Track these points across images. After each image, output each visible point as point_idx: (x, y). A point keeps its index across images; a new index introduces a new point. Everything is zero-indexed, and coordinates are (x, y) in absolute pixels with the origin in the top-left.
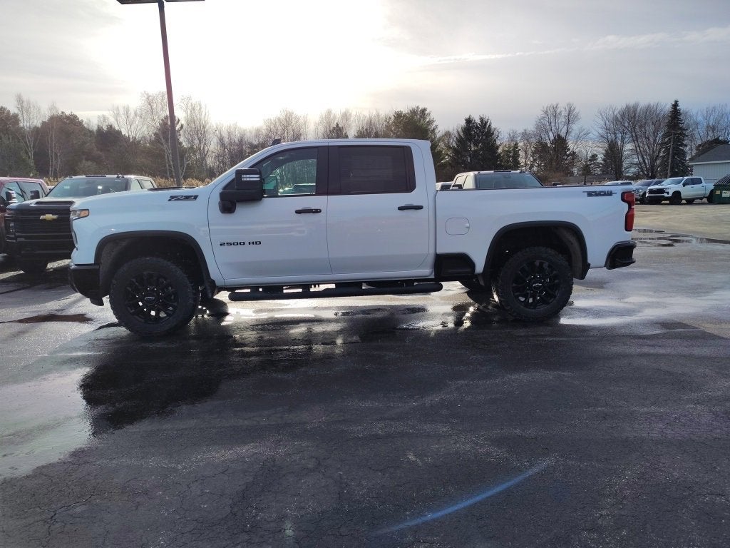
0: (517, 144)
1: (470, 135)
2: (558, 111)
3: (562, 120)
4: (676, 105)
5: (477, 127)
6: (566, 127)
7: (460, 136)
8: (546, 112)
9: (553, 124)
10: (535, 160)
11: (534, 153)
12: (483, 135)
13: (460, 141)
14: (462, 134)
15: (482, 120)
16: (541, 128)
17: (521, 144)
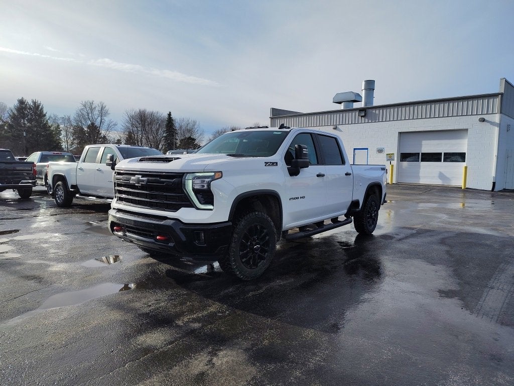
0: (58, 126)
1: (24, 114)
2: (93, 106)
3: (96, 112)
4: (170, 115)
5: (30, 109)
6: (100, 118)
7: (13, 113)
8: (85, 106)
9: (90, 115)
10: (74, 139)
11: (74, 134)
12: (35, 116)
13: (14, 117)
14: (16, 112)
15: (35, 103)
16: (81, 116)
17: (62, 126)
